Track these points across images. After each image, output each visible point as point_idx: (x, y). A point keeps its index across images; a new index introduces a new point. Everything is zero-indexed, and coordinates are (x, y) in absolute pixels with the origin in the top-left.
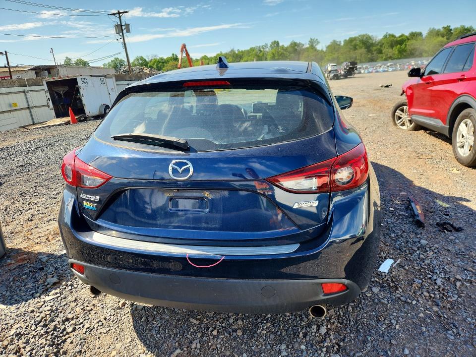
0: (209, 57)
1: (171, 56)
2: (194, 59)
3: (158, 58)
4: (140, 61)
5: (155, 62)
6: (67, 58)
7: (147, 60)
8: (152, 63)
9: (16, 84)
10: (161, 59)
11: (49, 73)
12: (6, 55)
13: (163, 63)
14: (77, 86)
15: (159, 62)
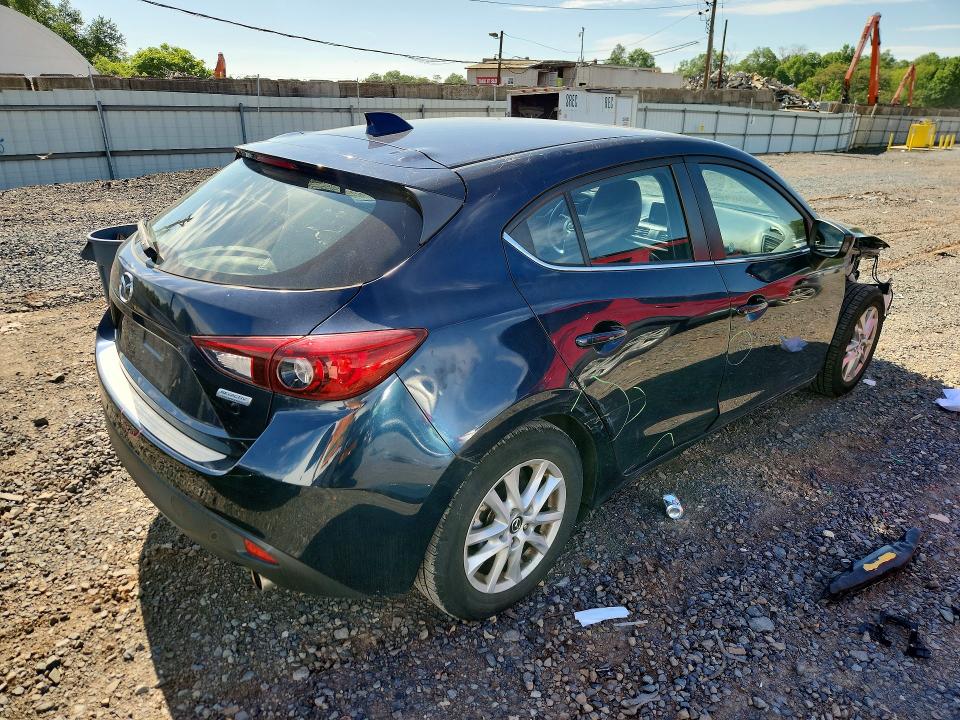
0: (941, 58)
1: (837, 49)
2: (898, 61)
3: (806, 53)
4: (762, 60)
5: (795, 63)
6: (619, 47)
7: (779, 57)
8: (788, 64)
9: (479, 95)
10: (813, 56)
11: (560, 75)
12: (501, 37)
13: (813, 66)
14: (556, 109)
15: (805, 63)
